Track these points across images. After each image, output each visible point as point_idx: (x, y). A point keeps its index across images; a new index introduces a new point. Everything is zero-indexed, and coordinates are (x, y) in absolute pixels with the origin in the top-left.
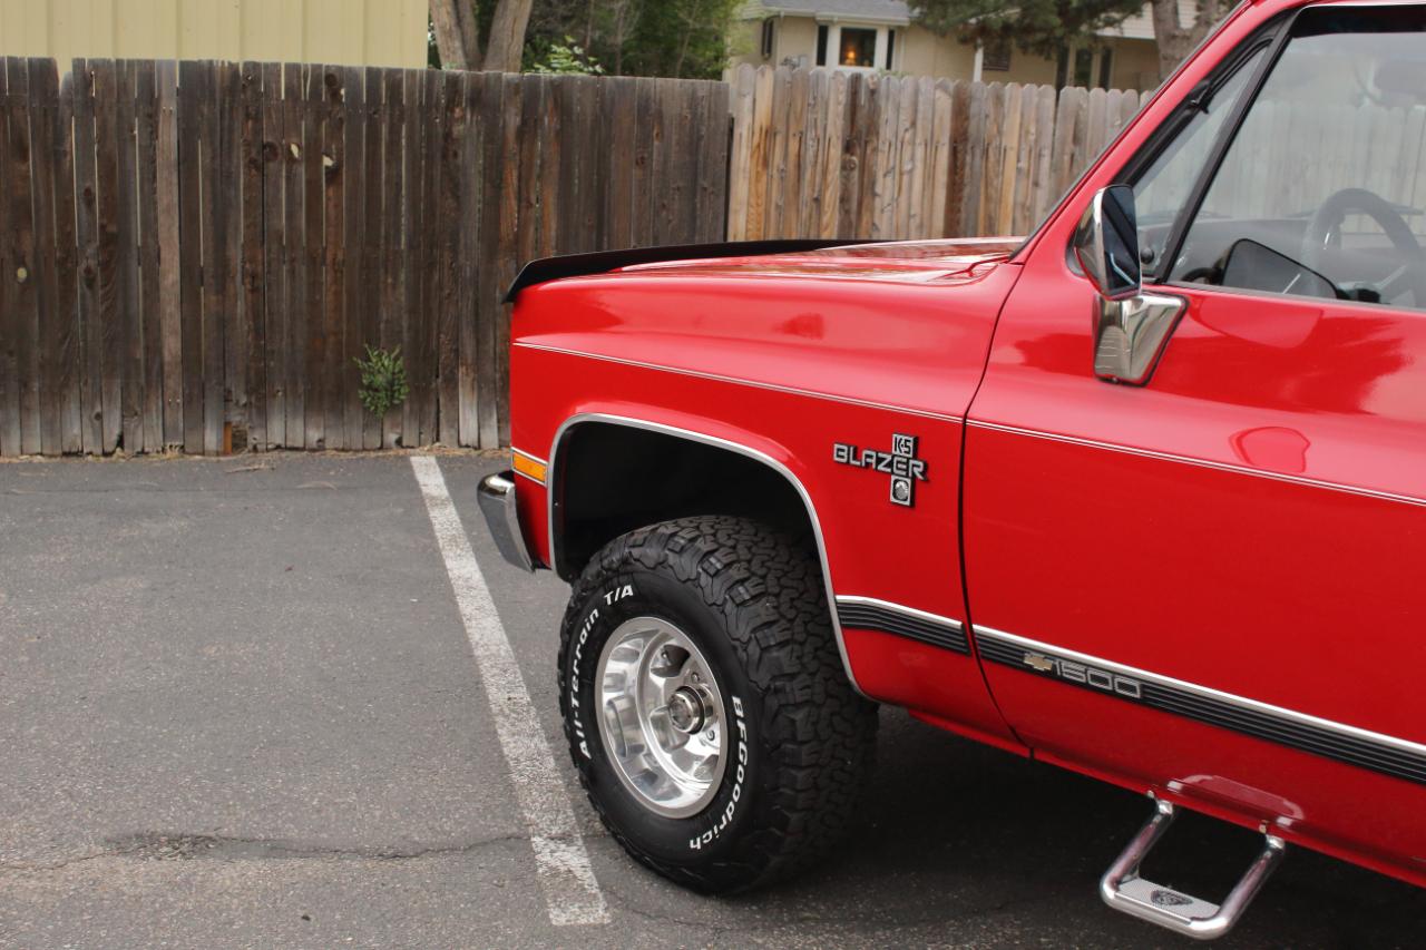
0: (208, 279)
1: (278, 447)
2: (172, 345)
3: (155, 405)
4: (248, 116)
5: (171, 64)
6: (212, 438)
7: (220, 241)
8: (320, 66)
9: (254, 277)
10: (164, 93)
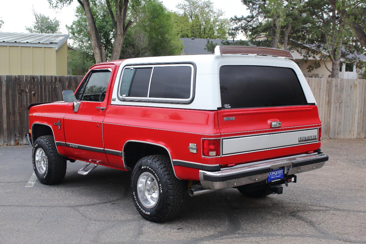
0: (12, 114)
1: (25, 144)
2: (5, 126)
3: (2, 137)
4: (18, 85)
5: (4, 76)
6: (13, 143)
7: (14, 107)
8: (31, 75)
9: (20, 113)
10: (3, 81)
